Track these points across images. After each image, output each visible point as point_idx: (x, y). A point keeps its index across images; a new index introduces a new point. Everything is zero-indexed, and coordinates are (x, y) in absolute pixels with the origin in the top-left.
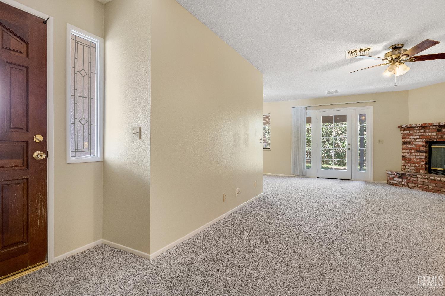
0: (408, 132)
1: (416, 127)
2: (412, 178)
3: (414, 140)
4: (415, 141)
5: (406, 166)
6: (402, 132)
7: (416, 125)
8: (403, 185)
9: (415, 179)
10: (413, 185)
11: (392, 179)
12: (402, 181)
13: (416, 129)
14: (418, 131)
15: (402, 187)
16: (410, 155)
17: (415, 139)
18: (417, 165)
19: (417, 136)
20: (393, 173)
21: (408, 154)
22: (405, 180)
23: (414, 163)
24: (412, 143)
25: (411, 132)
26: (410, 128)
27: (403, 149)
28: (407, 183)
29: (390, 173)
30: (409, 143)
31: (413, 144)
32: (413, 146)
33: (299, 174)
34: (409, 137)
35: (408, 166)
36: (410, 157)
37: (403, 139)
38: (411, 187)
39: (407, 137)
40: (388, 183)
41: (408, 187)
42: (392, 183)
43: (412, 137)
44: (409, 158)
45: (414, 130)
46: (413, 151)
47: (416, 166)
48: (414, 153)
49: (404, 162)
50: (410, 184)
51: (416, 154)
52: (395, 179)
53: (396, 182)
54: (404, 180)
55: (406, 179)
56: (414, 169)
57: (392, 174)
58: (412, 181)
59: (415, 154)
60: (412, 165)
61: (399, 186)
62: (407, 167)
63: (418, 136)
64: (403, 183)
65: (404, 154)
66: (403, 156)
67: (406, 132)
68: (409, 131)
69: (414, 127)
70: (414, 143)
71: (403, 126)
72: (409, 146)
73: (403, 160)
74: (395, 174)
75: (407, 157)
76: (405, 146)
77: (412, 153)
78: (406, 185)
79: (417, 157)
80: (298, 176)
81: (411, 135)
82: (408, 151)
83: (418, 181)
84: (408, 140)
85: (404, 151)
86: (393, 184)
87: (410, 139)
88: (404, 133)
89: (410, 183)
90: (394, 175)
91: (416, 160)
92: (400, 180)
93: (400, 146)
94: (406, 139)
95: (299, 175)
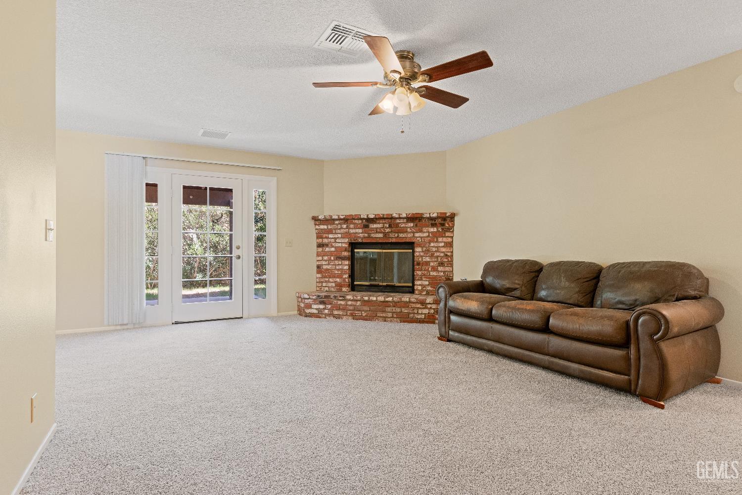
0: (325, 227)
1: (337, 220)
2: (340, 302)
3: (333, 240)
4: (335, 242)
5: (322, 282)
6: (317, 227)
7: (339, 216)
8: (325, 314)
9: (343, 303)
10: (341, 313)
11: (309, 306)
12: (325, 309)
13: (337, 222)
14: (339, 227)
15: (325, 318)
16: (329, 264)
17: (335, 239)
18: (338, 280)
19: (337, 234)
20: (311, 297)
21: (325, 263)
22: (329, 306)
23: (335, 277)
24: (332, 245)
25: (330, 227)
26: (329, 221)
27: (318, 255)
28: (331, 310)
29: (306, 296)
30: (327, 245)
31: (333, 247)
32: (333, 249)
33: (125, 322)
34: (327, 235)
35: (326, 282)
36: (329, 267)
37: (318, 238)
38: (338, 317)
39: (324, 236)
40: (300, 314)
41: (334, 317)
42: (310, 313)
43: (331, 236)
44: (327, 270)
45: (334, 224)
46: (332, 258)
47: (335, 282)
48: (334, 260)
49: (319, 275)
50: (336, 312)
51: (337, 262)
52: (315, 306)
53: (315, 311)
54: (327, 306)
55: (331, 304)
56: (334, 286)
57: (309, 298)
58: (340, 307)
59: (335, 262)
60: (331, 280)
61: (320, 317)
62: (324, 284)
63: (339, 233)
64: (326, 311)
65: (320, 263)
66: (318, 267)
67: (322, 227)
68: (327, 225)
69: (334, 220)
70: (333, 244)
71: (320, 217)
72: (327, 249)
73: (318, 273)
74: (314, 297)
75: (325, 267)
76: (320, 250)
77: (331, 260)
78: (331, 315)
79: (337, 268)
80: (125, 327)
81: (330, 231)
82: (326, 258)
83: (347, 305)
84: (325, 241)
85: (320, 258)
86: (311, 315)
87: (327, 238)
88: (320, 228)
89: (336, 310)
90: (312, 299)
91: (337, 272)
92: (321, 307)
93: (314, 249)
94: (322, 238)
95: (126, 324)
